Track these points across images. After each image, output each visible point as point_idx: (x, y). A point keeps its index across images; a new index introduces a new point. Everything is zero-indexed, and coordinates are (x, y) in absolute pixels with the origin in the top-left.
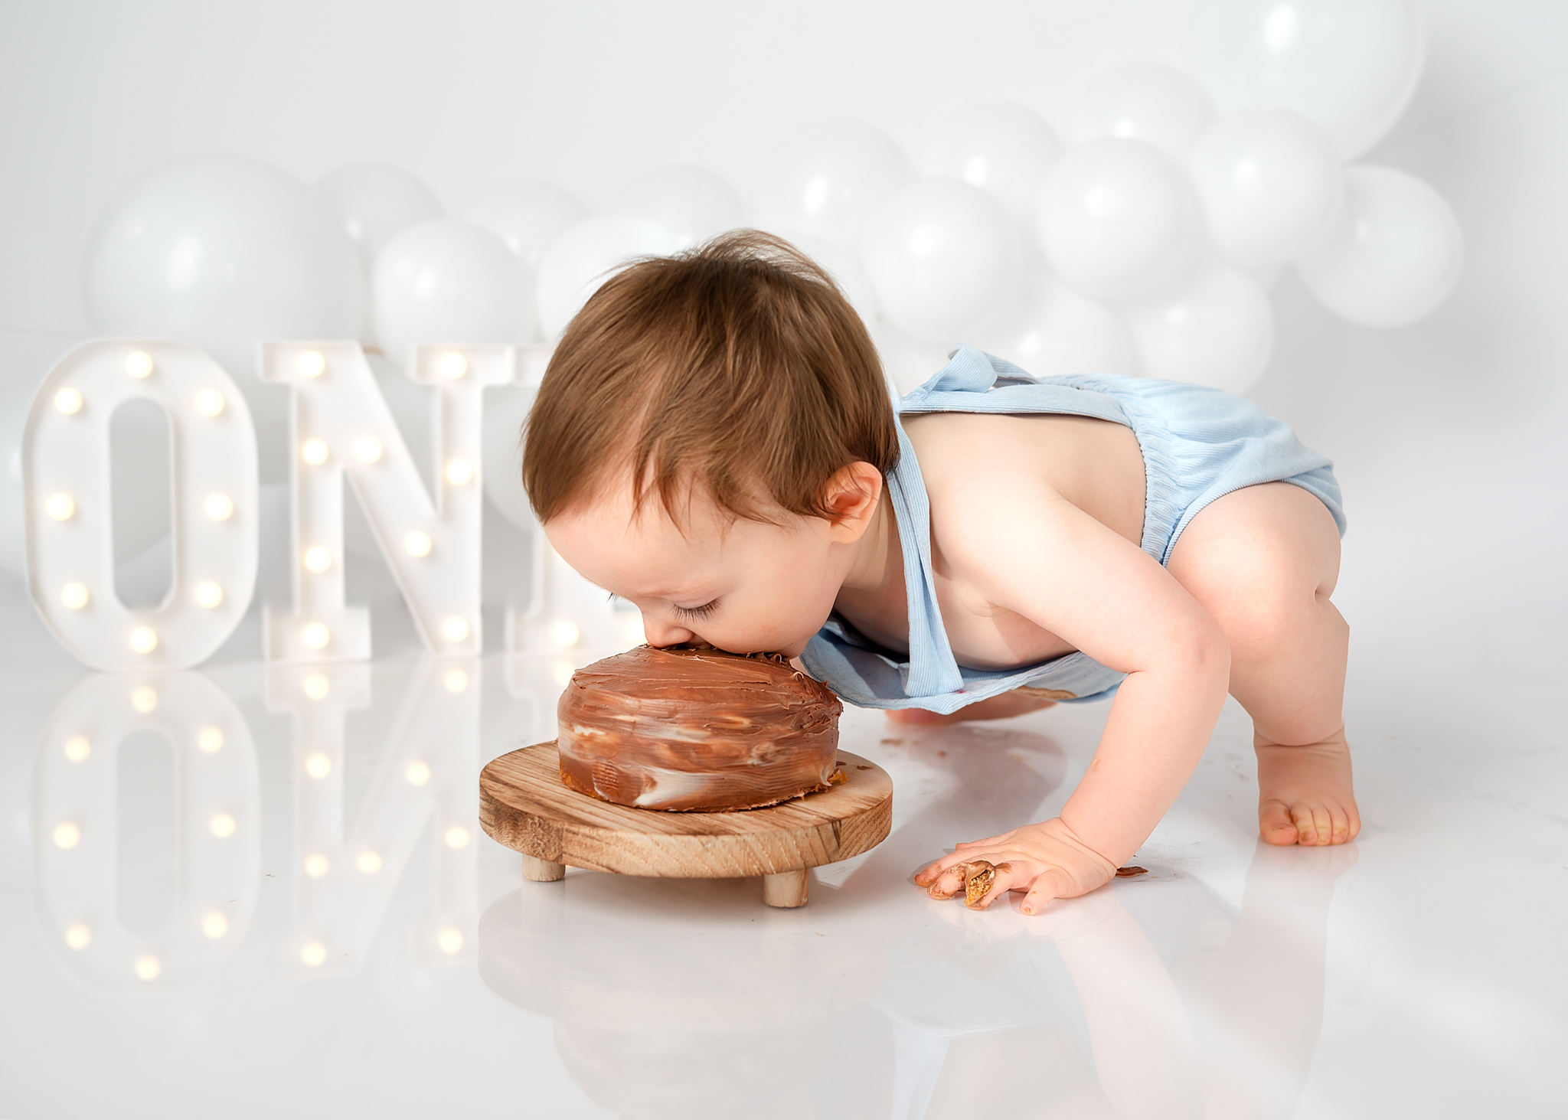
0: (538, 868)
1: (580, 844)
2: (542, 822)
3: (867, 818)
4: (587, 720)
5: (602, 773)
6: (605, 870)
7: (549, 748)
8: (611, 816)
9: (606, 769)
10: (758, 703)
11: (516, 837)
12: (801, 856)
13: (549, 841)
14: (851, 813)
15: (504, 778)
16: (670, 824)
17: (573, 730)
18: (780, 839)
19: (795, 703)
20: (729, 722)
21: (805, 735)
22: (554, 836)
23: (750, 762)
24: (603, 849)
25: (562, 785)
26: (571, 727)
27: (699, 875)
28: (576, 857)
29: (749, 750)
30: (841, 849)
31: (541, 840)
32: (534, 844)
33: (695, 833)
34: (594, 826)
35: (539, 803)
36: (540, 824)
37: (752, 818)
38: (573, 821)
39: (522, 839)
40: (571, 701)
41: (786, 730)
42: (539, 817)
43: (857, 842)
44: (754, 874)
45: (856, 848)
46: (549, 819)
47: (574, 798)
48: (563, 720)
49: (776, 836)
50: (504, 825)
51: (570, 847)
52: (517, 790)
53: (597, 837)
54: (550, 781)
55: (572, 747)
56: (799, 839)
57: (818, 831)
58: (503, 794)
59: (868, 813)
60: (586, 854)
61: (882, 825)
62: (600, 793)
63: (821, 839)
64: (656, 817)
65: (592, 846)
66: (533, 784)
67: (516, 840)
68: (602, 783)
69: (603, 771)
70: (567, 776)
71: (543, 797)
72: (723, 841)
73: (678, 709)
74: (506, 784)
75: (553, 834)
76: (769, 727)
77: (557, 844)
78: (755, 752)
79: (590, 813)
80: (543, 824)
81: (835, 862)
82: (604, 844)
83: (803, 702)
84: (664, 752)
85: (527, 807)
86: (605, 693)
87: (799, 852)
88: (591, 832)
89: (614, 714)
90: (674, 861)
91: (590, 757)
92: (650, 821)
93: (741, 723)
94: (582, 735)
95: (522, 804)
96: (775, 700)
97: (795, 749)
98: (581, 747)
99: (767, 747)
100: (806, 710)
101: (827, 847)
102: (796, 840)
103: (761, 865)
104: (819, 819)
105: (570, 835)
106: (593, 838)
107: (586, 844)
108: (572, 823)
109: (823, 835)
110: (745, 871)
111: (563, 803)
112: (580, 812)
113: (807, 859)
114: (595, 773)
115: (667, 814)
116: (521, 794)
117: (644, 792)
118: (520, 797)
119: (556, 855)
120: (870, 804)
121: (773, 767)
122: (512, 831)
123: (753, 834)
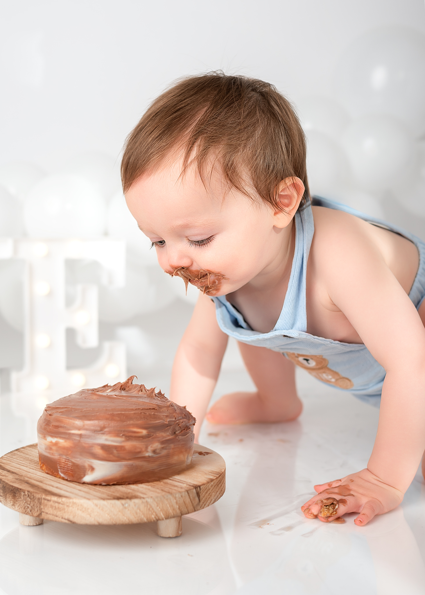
0: (28, 519)
1: (52, 506)
2: (30, 494)
3: (214, 484)
4: (54, 433)
5: (63, 464)
6: (67, 521)
7: (33, 448)
8: (69, 489)
9: (65, 461)
10: (151, 421)
11: (15, 503)
12: (179, 508)
13: (34, 505)
14: (205, 482)
15: (8, 467)
16: (103, 493)
17: (46, 440)
18: (167, 500)
19: (171, 420)
20: (135, 432)
21: (177, 438)
22: (37, 502)
23: (147, 454)
24: (65, 509)
25: (41, 470)
26: (44, 438)
27: (121, 523)
28: (49, 514)
29: (147, 448)
30: (201, 503)
31: (29, 505)
32: (25, 507)
33: (118, 498)
34: (59, 496)
35: (27, 483)
36: (28, 495)
37: (150, 487)
38: (47, 493)
39: (18, 504)
40: (44, 422)
41: (166, 435)
42: (28, 491)
43: (209, 498)
44: (152, 520)
45: (209, 501)
46: (34, 492)
47: (47, 478)
48: (41, 433)
49: (164, 498)
50: (8, 496)
51: (46, 509)
52: (15, 475)
53: (62, 503)
54: (34, 468)
55: (46, 449)
56: (177, 499)
57: (188, 493)
58: (7, 478)
59: (215, 481)
60: (55, 513)
61: (222, 487)
62: (62, 475)
63: (190, 498)
64: (95, 489)
65: (59, 508)
66: (24, 470)
67: (15, 504)
68: (63, 469)
69: (63, 463)
70: (43, 466)
71: (30, 478)
72: (134, 502)
73: (106, 426)
74: (9, 471)
75: (36, 501)
76: (157, 434)
77: (38, 507)
78: (150, 449)
79: (57, 488)
80: (30, 495)
81: (197, 510)
82: (66, 507)
83: (176, 419)
84: (98, 451)
85: (21, 485)
86: (64, 418)
87: (178, 507)
88: (58, 499)
89: (69, 430)
90: (107, 515)
91: (56, 455)
92: (92, 492)
93: (142, 432)
94: (51, 442)
95: (18, 484)
96: (159, 418)
97: (172, 446)
98: (51, 449)
99: (157, 445)
100: (177, 423)
101: (193, 502)
102: (176, 500)
103: (156, 515)
104: (188, 486)
105: (46, 502)
106: (59, 503)
107: (55, 507)
108: (47, 494)
109: (191, 495)
110: (147, 519)
111: (41, 482)
112: (51, 487)
113: (182, 510)
114: (59, 464)
115: (101, 487)
116: (17, 477)
117: (88, 474)
118: (17, 479)
119: (38, 513)
120: (215, 475)
121: (160, 457)
122: (13, 499)
123: (151, 497)
